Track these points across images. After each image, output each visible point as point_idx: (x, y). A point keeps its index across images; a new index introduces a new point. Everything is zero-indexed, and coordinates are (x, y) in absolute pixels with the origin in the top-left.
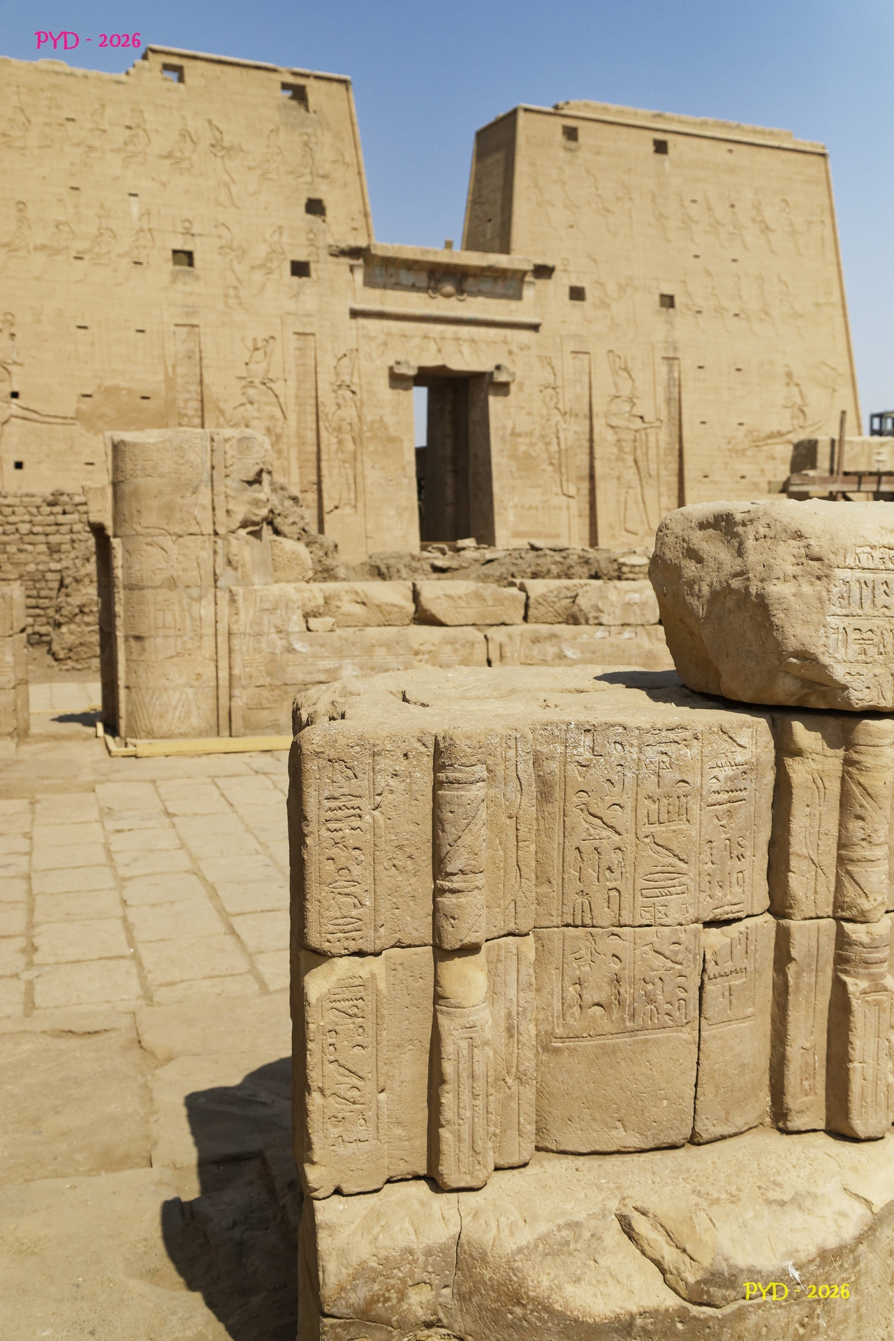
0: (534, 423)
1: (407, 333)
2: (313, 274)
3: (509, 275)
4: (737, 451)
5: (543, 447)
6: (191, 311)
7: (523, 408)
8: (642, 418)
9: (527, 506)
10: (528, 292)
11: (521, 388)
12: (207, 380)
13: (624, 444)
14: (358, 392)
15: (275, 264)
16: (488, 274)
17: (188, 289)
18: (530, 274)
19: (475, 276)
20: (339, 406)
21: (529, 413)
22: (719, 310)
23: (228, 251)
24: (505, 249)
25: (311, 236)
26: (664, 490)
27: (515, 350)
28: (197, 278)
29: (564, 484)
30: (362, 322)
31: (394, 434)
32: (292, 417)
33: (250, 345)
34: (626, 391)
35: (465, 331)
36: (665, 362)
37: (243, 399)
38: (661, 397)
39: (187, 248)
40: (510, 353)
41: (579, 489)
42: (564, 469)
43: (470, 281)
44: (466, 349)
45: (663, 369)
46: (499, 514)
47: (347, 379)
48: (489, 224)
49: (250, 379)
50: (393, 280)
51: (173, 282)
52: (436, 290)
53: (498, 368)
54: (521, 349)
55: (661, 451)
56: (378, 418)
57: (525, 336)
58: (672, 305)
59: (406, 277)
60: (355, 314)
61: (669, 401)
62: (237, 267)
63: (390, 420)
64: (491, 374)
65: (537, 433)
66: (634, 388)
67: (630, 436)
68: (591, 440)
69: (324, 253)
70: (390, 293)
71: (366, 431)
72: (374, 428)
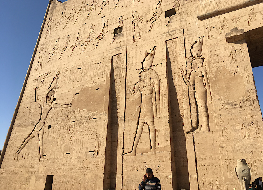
2: (177, 12)
6: (119, 48)
14: (206, 58)
15: (158, 16)
17: (120, 40)
20: (194, 68)
31: (235, 75)
47: (198, 53)
51: (113, 41)
56: (221, 68)
62: (140, 24)
69: (182, 1)
71: (213, 78)
72: (219, 74)
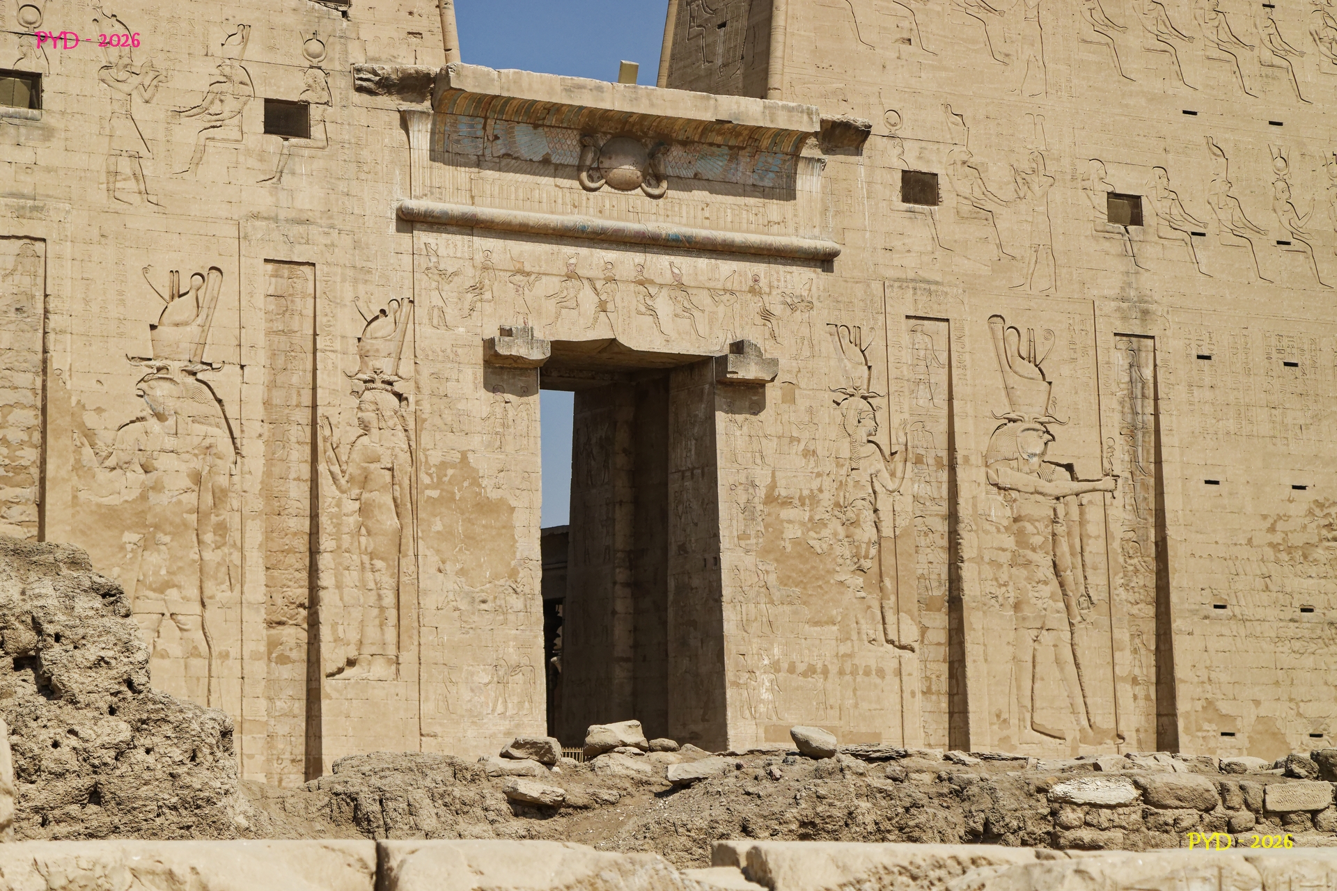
0: (819, 475)
1: (527, 269)
2: (316, 131)
3: (765, 143)
4: (1290, 549)
5: (841, 532)
6: (30, 206)
7: (793, 439)
8: (1069, 467)
9: (801, 667)
10: (808, 183)
11: (789, 398)
12: (56, 362)
13: (1029, 528)
14: (411, 399)
15: (231, 105)
16: (719, 140)
17: (25, 156)
18: (812, 141)
19: (685, 143)
20: (365, 427)
21: (808, 453)
22: (1244, 233)
23: (123, 75)
24: (758, 85)
25: (315, 47)
26: (1122, 635)
27: (777, 309)
28: (48, 133)
29: (891, 618)
30: (424, 238)
31: (494, 495)
32: (254, 449)
33: (164, 285)
34: (1032, 406)
35: (661, 264)
36: (1123, 343)
37: (139, 407)
38: (1114, 422)
39: (26, 66)
40: (766, 315)
41: (924, 630)
42: (888, 583)
43: (676, 152)
44: (663, 305)
45: (1120, 359)
46: (736, 684)
47: (386, 366)
48: (722, 32)
49: (158, 363)
50: (500, 148)
52: (597, 172)
53: (738, 348)
54: (792, 307)
55: (1116, 545)
56: (457, 457)
57: (801, 278)
58: (1137, 220)
59: (527, 142)
60: (408, 220)
61: (1131, 432)
63: (483, 463)
64: (723, 360)
65: (826, 499)
66: (1050, 400)
67: (1043, 509)
68: (953, 517)
69: (341, 85)
70: (489, 174)
71: (427, 487)
72: (446, 479)
